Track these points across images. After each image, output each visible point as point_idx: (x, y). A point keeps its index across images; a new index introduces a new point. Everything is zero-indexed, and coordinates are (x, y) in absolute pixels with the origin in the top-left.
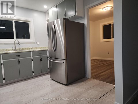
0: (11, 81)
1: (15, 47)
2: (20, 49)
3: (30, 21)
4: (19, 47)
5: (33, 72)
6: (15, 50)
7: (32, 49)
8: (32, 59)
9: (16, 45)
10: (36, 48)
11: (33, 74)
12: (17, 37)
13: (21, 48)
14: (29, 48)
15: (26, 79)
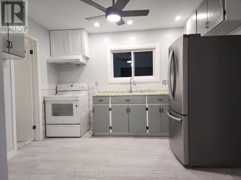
0: (118, 133)
1: (131, 88)
2: (137, 91)
3: (154, 49)
4: (136, 88)
5: (147, 128)
6: (131, 92)
7: (154, 91)
8: (147, 107)
9: (133, 85)
10: (162, 91)
11: (148, 130)
12: (136, 75)
13: (139, 90)
14: (150, 90)
15: (136, 136)
